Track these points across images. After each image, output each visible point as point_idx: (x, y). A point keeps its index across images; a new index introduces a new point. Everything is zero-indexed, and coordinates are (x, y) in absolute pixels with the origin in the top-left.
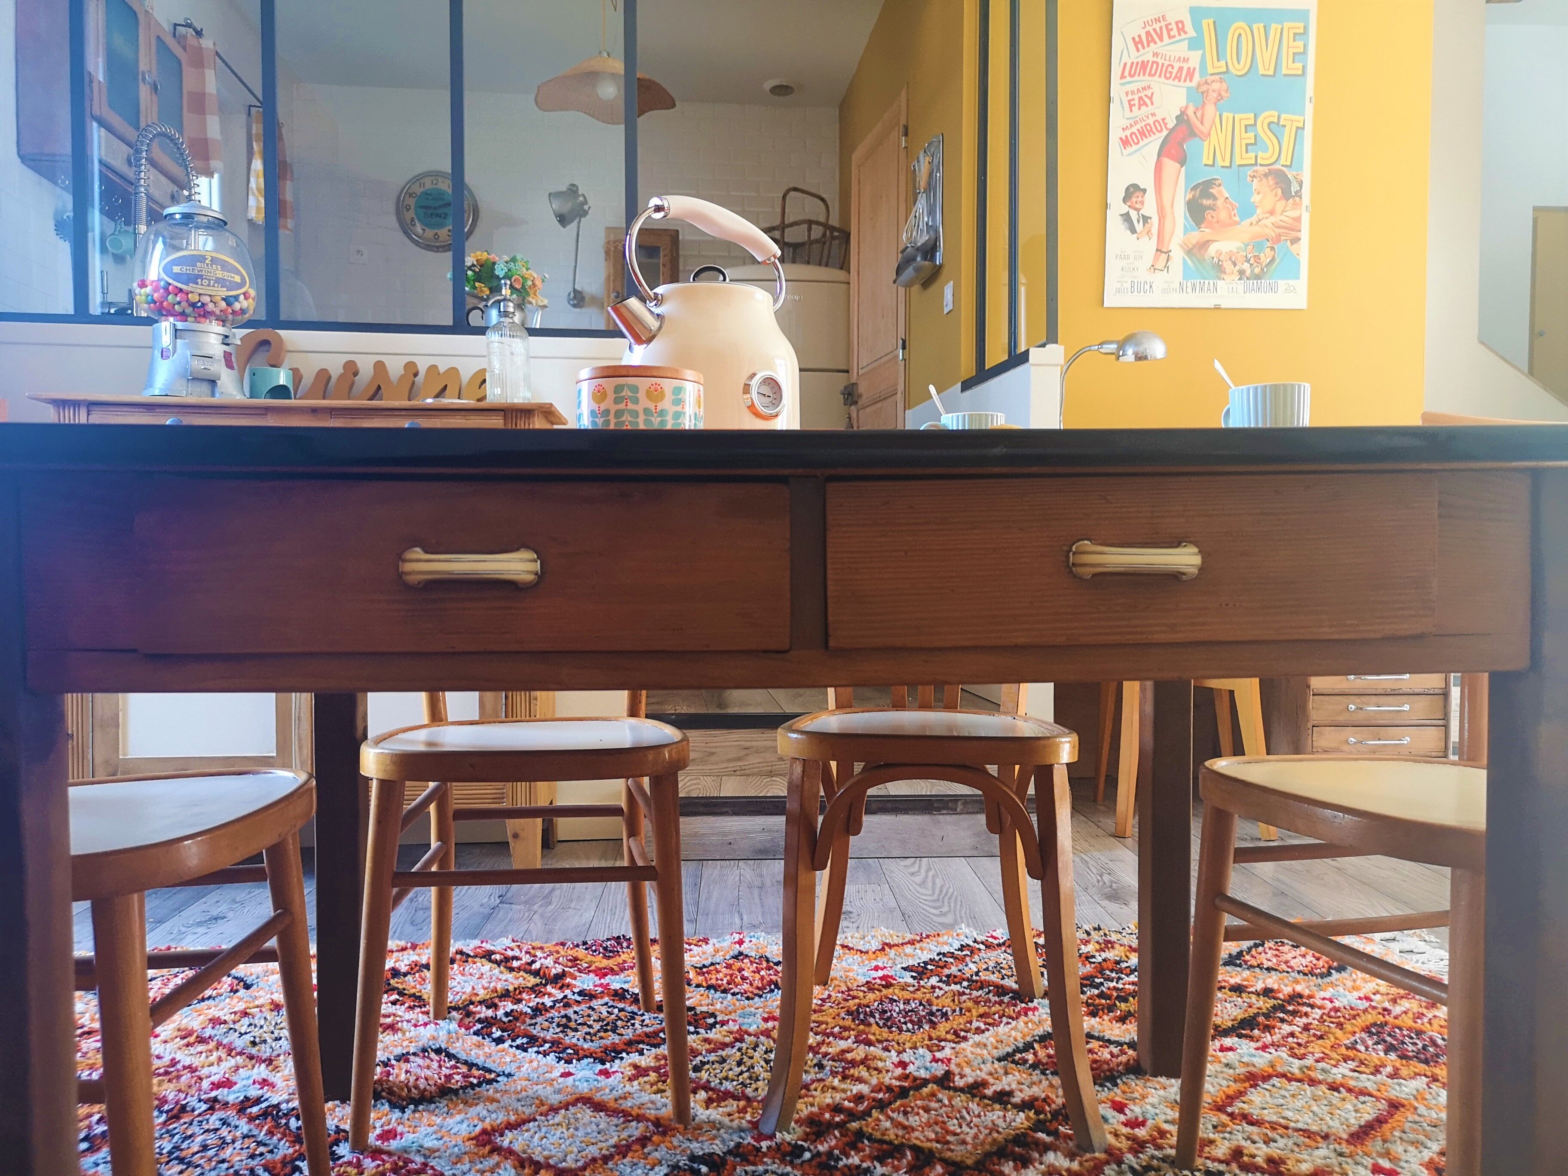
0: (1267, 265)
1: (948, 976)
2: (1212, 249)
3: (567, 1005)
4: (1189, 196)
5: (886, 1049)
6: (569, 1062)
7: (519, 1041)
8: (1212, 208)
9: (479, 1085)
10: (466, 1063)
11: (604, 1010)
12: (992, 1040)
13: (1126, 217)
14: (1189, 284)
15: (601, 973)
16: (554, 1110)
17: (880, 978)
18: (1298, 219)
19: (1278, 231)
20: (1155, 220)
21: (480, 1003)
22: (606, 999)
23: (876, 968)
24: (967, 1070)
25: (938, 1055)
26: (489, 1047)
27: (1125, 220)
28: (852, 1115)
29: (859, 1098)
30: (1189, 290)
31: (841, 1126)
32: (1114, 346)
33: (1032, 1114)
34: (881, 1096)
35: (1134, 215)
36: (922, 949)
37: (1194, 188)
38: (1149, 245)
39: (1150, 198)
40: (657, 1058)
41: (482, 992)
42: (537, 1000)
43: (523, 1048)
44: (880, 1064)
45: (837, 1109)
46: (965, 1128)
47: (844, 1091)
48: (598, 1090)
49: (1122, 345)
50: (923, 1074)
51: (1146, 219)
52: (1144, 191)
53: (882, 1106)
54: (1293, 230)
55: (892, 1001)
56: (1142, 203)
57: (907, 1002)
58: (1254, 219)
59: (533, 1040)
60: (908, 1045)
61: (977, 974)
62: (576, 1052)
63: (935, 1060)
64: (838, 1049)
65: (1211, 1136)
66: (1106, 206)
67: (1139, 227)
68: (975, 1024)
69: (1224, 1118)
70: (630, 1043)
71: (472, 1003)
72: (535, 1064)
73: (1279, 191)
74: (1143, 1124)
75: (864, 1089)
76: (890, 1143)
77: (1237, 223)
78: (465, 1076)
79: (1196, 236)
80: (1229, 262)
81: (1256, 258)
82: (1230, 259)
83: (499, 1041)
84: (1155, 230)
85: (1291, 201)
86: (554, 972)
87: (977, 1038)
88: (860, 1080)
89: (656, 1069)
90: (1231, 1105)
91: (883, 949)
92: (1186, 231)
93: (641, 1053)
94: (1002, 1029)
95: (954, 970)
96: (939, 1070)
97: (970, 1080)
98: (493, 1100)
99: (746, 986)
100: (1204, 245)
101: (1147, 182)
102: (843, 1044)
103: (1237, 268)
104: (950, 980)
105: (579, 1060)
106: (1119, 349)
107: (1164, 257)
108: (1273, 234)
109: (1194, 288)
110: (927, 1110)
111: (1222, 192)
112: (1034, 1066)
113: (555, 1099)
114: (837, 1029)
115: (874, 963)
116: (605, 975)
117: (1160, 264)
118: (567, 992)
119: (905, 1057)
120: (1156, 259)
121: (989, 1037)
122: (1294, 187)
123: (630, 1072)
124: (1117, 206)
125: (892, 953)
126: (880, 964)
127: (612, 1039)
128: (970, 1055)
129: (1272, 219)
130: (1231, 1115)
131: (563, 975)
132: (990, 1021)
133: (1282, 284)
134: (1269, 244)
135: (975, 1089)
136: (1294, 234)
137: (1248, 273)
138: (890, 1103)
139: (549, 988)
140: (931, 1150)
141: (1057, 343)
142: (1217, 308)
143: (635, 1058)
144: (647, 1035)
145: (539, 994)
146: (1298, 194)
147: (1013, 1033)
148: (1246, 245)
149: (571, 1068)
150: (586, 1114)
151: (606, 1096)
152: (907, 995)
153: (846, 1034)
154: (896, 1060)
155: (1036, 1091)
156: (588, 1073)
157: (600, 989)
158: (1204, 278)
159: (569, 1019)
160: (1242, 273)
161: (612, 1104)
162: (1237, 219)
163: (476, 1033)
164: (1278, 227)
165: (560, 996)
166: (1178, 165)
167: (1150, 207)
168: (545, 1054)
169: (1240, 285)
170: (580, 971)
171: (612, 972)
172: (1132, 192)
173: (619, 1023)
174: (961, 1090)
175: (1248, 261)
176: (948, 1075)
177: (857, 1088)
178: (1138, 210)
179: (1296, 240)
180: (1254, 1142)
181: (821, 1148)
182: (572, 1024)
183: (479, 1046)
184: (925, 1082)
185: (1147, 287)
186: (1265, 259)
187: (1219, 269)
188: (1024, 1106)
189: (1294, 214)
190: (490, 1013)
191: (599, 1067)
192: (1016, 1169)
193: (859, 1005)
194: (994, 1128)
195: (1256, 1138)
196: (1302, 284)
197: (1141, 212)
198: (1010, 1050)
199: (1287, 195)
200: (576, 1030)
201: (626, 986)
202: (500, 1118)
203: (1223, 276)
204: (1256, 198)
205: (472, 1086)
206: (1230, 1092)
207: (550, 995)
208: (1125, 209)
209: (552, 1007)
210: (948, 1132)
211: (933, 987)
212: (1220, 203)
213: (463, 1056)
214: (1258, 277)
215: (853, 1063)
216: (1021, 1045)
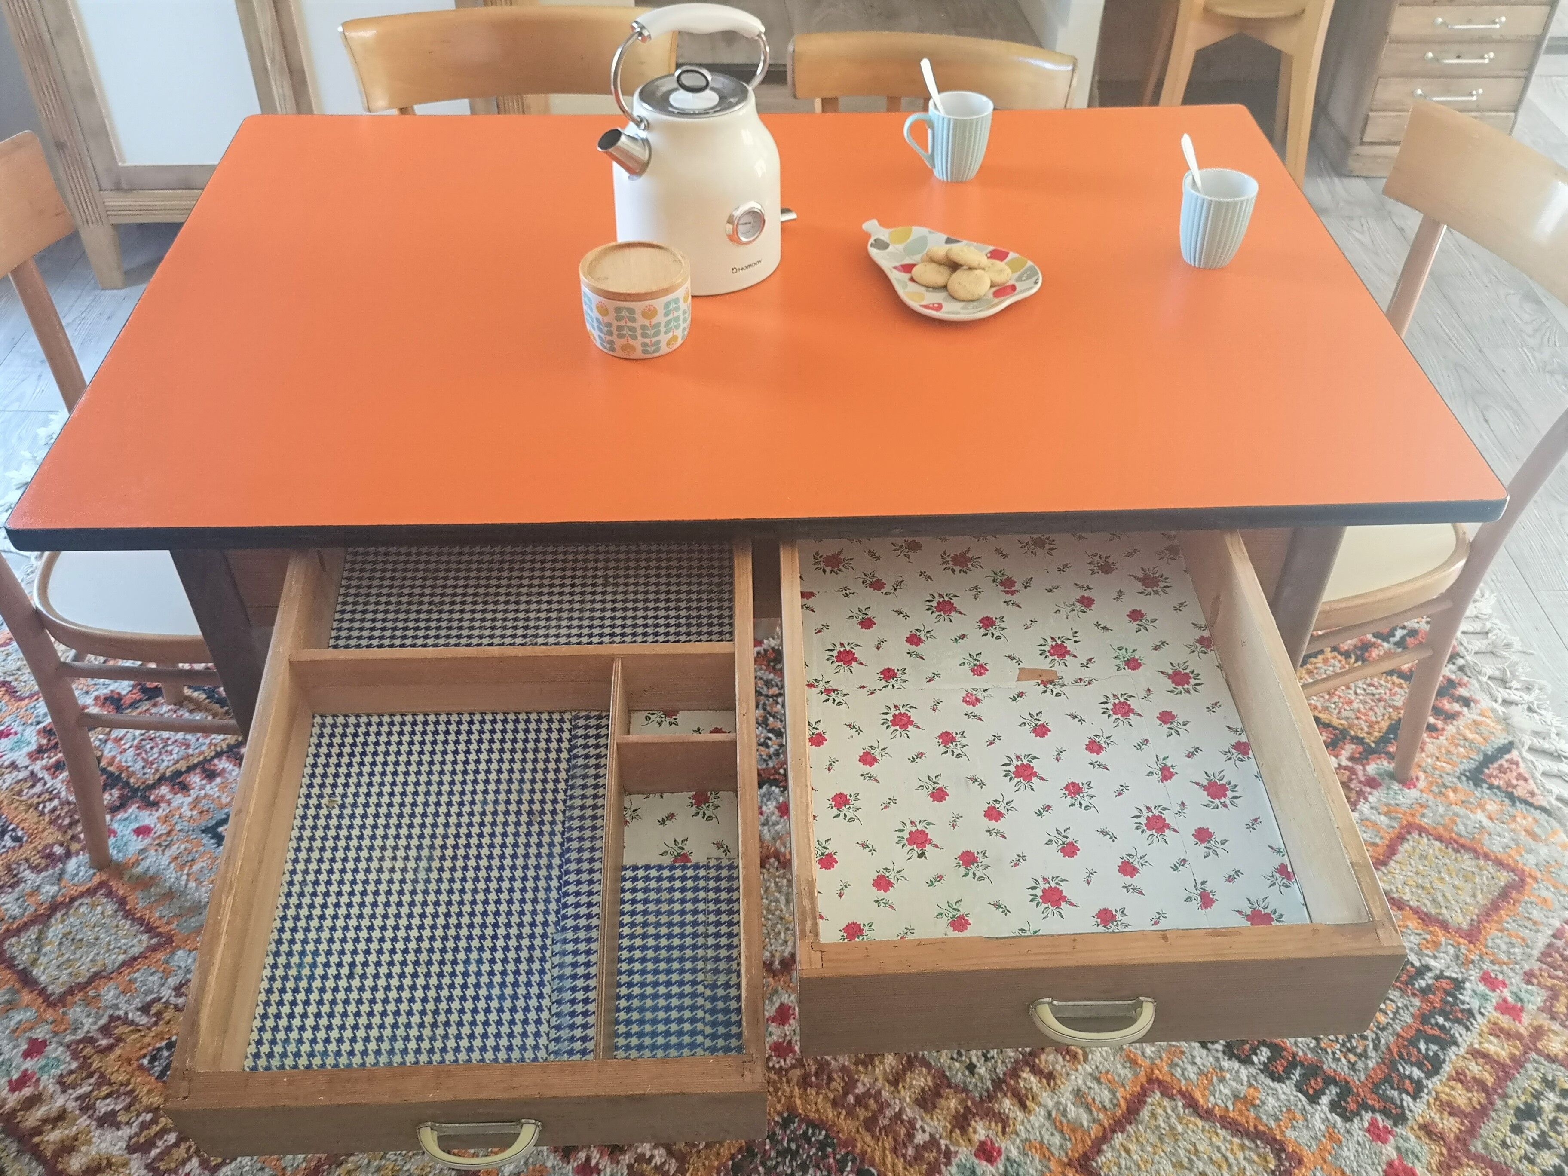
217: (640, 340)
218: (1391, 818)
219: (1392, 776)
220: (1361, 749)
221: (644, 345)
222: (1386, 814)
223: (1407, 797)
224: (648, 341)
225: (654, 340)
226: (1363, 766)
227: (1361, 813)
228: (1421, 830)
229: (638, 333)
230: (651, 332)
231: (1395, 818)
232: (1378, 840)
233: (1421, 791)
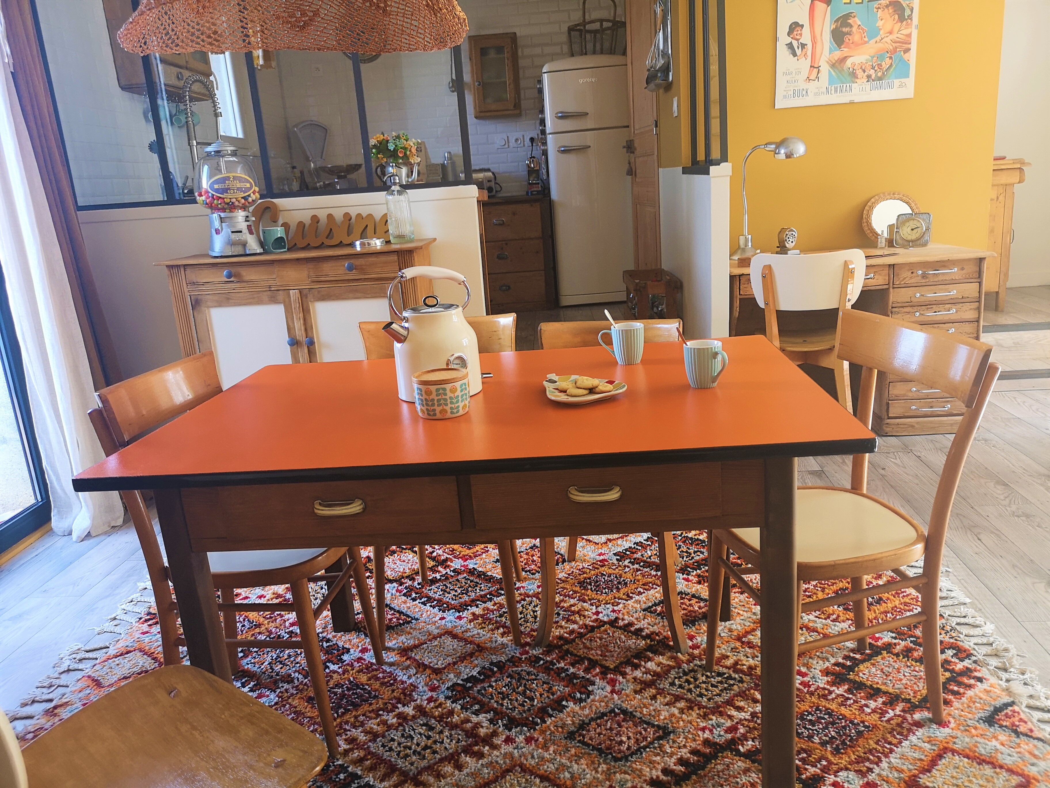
0: (886, 70)
1: (635, 559)
2: (849, 63)
3: (447, 578)
4: (833, 26)
5: (592, 605)
6: (444, 612)
7: (423, 600)
8: (849, 33)
9: (403, 624)
10: (398, 612)
11: (463, 581)
12: (644, 599)
13: (790, 46)
14: (833, 88)
15: (465, 558)
16: (435, 638)
17: (600, 561)
18: (909, 36)
19: (894, 45)
20: (810, 46)
21: (407, 577)
22: (465, 575)
23: (600, 554)
24: (626, 617)
25: (616, 608)
26: (410, 603)
27: (789, 48)
28: (567, 641)
29: (572, 632)
30: (833, 92)
31: (559, 647)
32: (773, 146)
33: (648, 641)
34: (582, 631)
35: (795, 44)
36: (626, 541)
37: (836, 21)
38: (805, 64)
39: (806, 31)
40: (484, 610)
41: (408, 571)
42: (434, 575)
43: (424, 604)
44: (586, 613)
45: (561, 638)
46: (616, 649)
47: (566, 628)
48: (456, 627)
49: (779, 145)
50: (605, 619)
51: (803, 46)
52: (802, 26)
53: (581, 635)
54: (906, 43)
55: (603, 574)
56: (801, 35)
57: (609, 576)
58: (878, 38)
59: (430, 599)
60: (604, 602)
61: (650, 557)
62: (448, 606)
63: (614, 611)
64: (568, 605)
65: (729, 654)
66: (776, 39)
67: (798, 52)
68: (639, 589)
69: (738, 644)
70: (473, 601)
71: (403, 578)
72: (429, 613)
73: (896, 17)
74: (699, 647)
75: (575, 627)
76: (580, 656)
77: (866, 42)
78: (398, 619)
79: (838, 54)
80: (860, 70)
81: (880, 65)
82: (861, 68)
83: (414, 600)
84: (809, 53)
85: (904, 23)
86: (442, 558)
87: (637, 597)
88: (575, 622)
89: (482, 616)
90: (745, 637)
91: (606, 543)
92: (831, 51)
93: (477, 607)
94: (652, 592)
95: (638, 555)
96: (613, 616)
97: (626, 622)
98: (410, 633)
99: (533, 567)
100: (844, 59)
101: (804, 20)
102: (572, 601)
103: (866, 74)
104: (636, 561)
105: (448, 610)
106: (776, 148)
107: (816, 70)
108: (891, 48)
109: (836, 91)
110: (601, 639)
111: (856, 21)
112: (658, 615)
113: (436, 632)
114: (571, 593)
115: (600, 551)
116: (466, 560)
117: (813, 76)
118: (448, 570)
119: (600, 609)
120: (810, 73)
121: (642, 598)
122: (907, 12)
123: (470, 617)
124: (783, 38)
125: (610, 545)
126: (603, 552)
127: (466, 598)
128: (630, 608)
129: (891, 37)
130: (743, 643)
131: (447, 560)
132: (647, 587)
133: (897, 82)
134: (888, 55)
135: (626, 628)
136: (907, 46)
137: (873, 77)
138: (585, 635)
139: (440, 568)
140: (596, 660)
141: (727, 161)
142: (852, 103)
143: (474, 609)
144: (481, 596)
145: (435, 571)
146: (910, 17)
147: (657, 594)
148: (873, 57)
149: (445, 615)
150: (448, 641)
151: (458, 631)
152: (610, 571)
153: (575, 595)
154: (594, 611)
155: (656, 628)
156: (452, 618)
157: (463, 568)
158: (843, 83)
159: (447, 587)
160: (869, 77)
161: (460, 635)
162: (866, 39)
163: (404, 595)
164: (895, 42)
165: (444, 573)
166: (825, 5)
167: (806, 38)
168: (434, 607)
169: (868, 86)
170: (455, 557)
171: (471, 558)
172: (794, 27)
173: (470, 589)
174: (620, 628)
175: (873, 68)
176: (617, 619)
177: (572, 626)
178: (798, 40)
179: (907, 50)
180: (748, 657)
181: (548, 659)
182: (448, 590)
183: (405, 602)
184: (605, 623)
185: (804, 93)
186: (885, 66)
187: (853, 75)
188: (648, 636)
189: (906, 32)
190: (410, 583)
191: (457, 614)
192: (632, 670)
193: (585, 578)
194: (629, 649)
195: (749, 655)
196: (911, 81)
197: (800, 41)
198: (650, 605)
199: (902, 19)
200: (449, 593)
201: (475, 567)
202: (411, 642)
203: (857, 80)
204: (880, 23)
205: (400, 625)
206: (748, 629)
207: (439, 572)
208: (789, 40)
209: (440, 579)
210: (608, 651)
211: (625, 566)
212: (854, 29)
213: (397, 608)
214: (880, 79)
215: (574, 613)
216: (657, 602)
217: (450, 405)
218: (932, 745)
219: (931, 721)
220: (909, 705)
221: (451, 408)
222: (928, 742)
223: (942, 733)
224: (453, 406)
225: (456, 405)
226: (911, 714)
227: (911, 742)
228: (953, 751)
229: (448, 402)
230: (455, 401)
231: (935, 745)
232: (923, 757)
233: (952, 729)
